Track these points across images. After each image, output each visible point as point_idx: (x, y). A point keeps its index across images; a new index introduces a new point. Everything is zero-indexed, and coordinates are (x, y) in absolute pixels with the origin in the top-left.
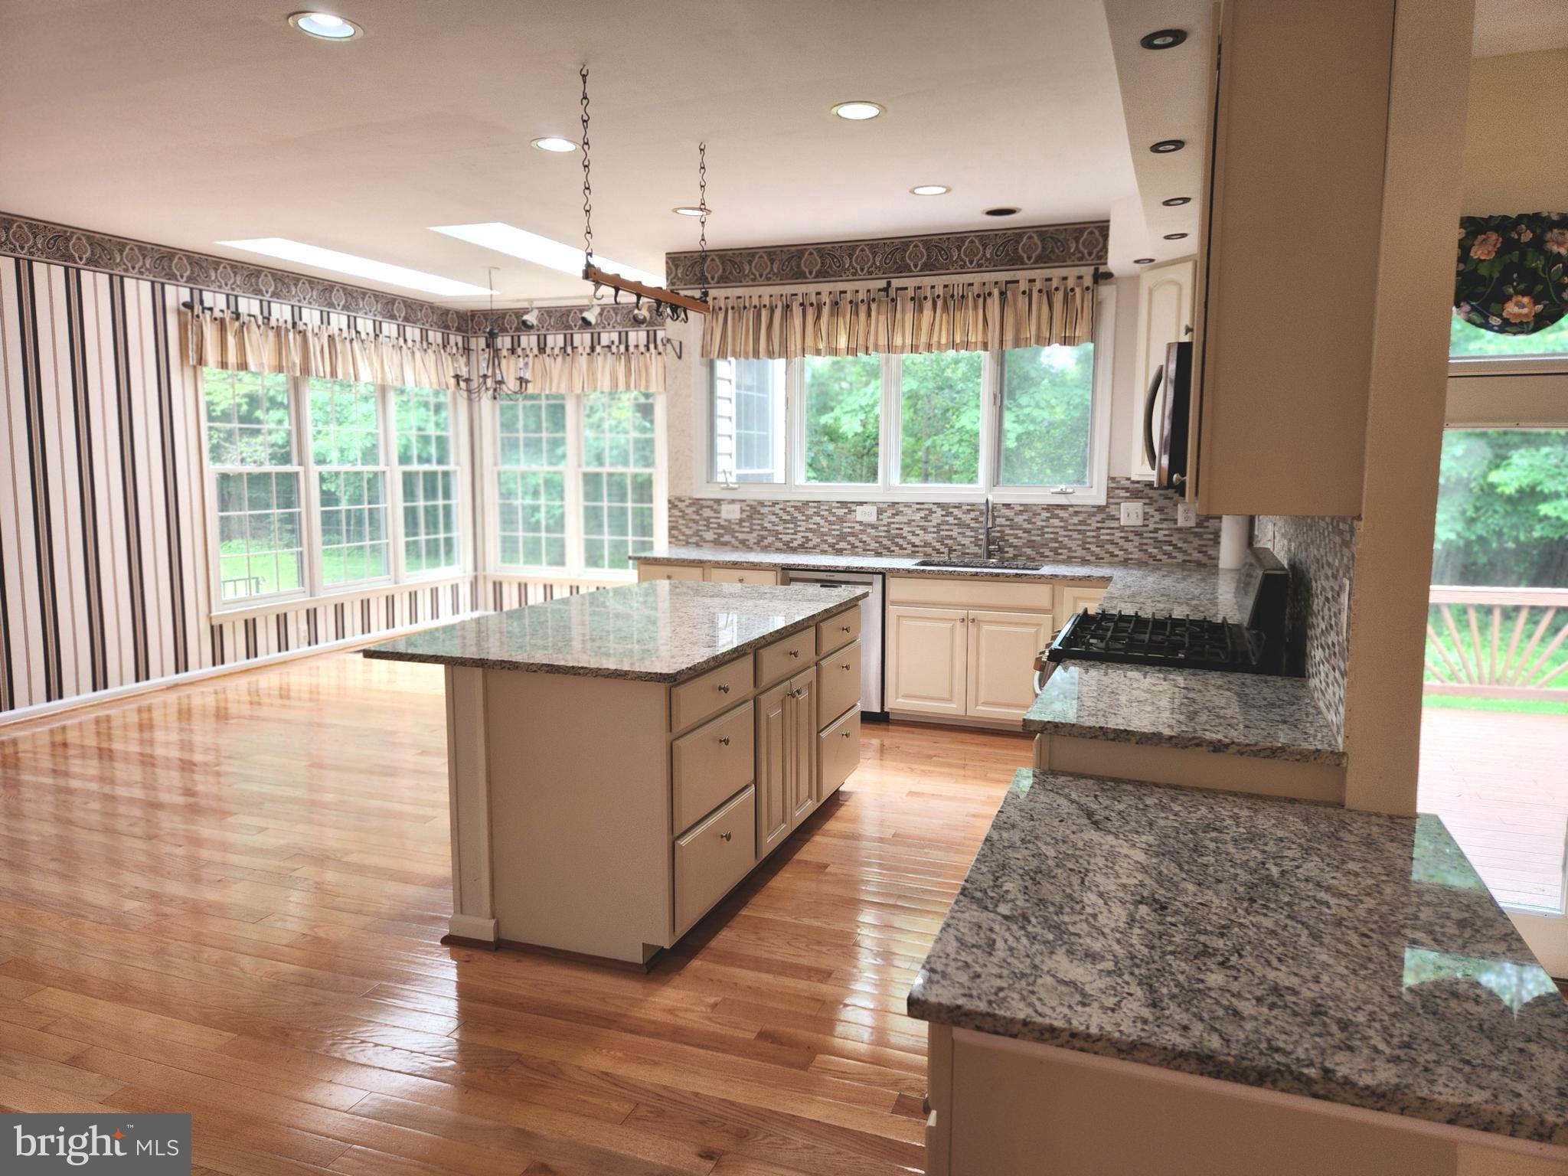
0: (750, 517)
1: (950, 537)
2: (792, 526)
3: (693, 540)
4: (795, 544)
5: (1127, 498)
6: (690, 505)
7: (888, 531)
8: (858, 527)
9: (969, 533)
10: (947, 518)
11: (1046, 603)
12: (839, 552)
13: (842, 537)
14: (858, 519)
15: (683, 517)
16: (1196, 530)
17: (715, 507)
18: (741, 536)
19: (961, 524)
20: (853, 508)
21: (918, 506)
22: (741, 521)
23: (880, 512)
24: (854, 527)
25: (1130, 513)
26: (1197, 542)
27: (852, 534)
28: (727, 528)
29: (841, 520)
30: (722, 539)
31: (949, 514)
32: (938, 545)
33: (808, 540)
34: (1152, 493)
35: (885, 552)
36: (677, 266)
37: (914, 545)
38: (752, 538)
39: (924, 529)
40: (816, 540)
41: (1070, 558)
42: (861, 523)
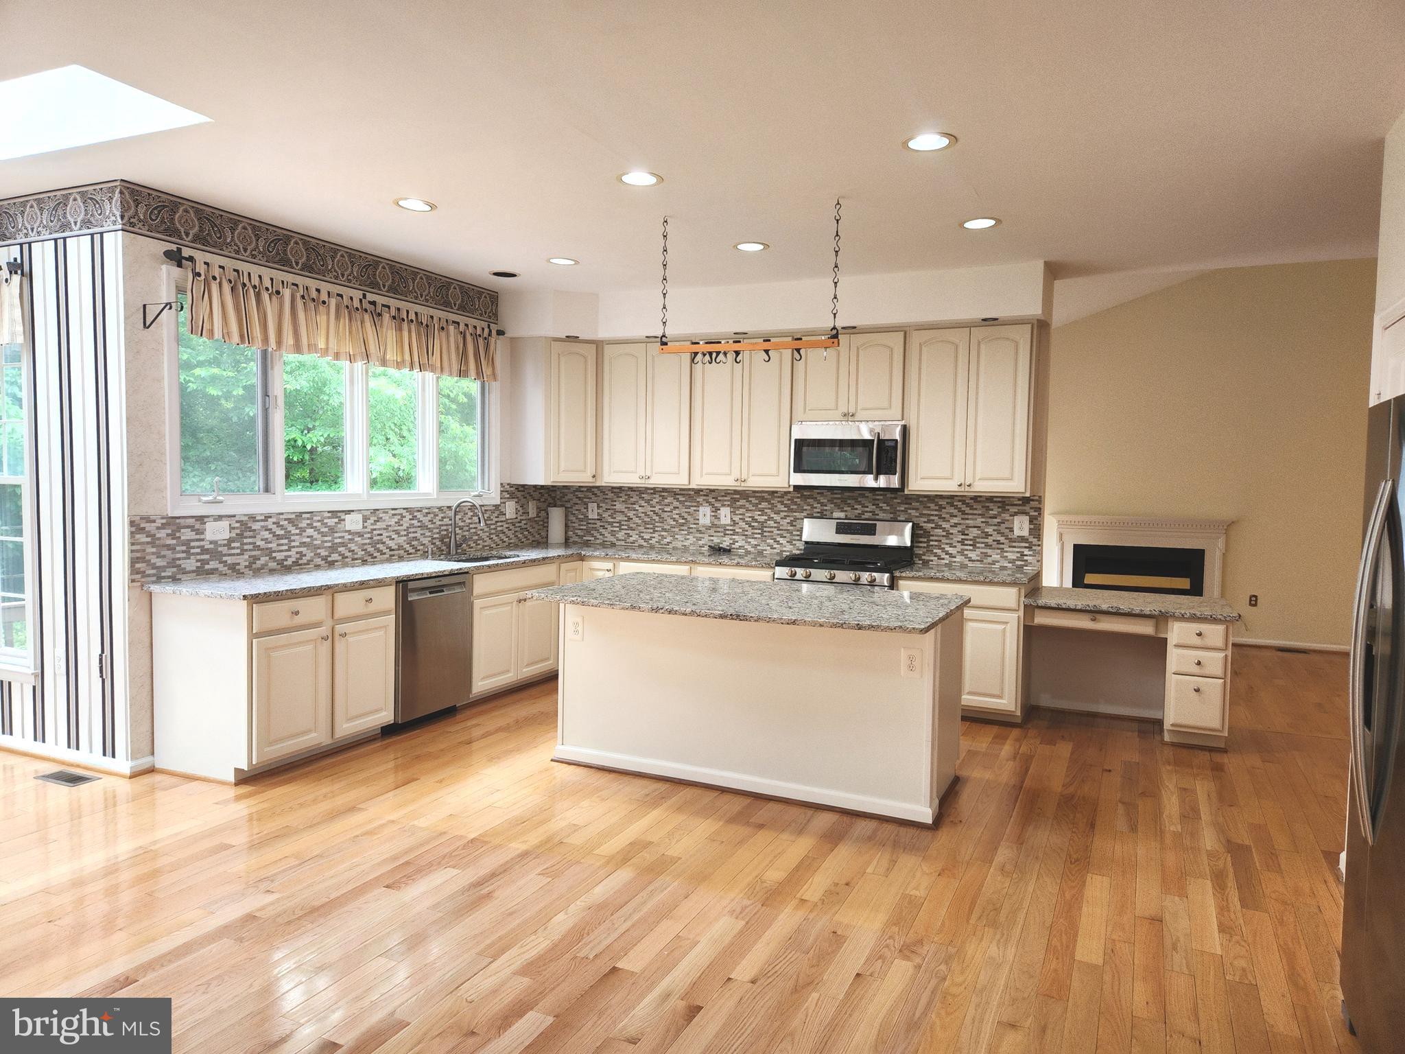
0: (241, 536)
1: (415, 539)
2: (285, 541)
3: (168, 573)
4: (289, 562)
5: (508, 498)
6: (163, 526)
7: (371, 538)
8: (348, 537)
9: (428, 534)
10: (413, 522)
11: (553, 578)
12: (331, 565)
13: (333, 548)
14: (347, 529)
15: (152, 544)
16: (536, 519)
17: (197, 526)
18: (230, 560)
19: (423, 527)
20: (342, 517)
21: (393, 512)
22: (231, 540)
23: (365, 519)
24: (343, 537)
25: (510, 509)
26: (537, 527)
27: (343, 545)
28: (214, 552)
29: (332, 530)
30: (207, 567)
31: (414, 518)
32: (407, 547)
33: (302, 555)
34: (519, 494)
35: (370, 559)
36: (137, 203)
37: (391, 550)
38: (243, 561)
39: (397, 532)
40: (310, 555)
41: (484, 546)
42: (349, 532)
